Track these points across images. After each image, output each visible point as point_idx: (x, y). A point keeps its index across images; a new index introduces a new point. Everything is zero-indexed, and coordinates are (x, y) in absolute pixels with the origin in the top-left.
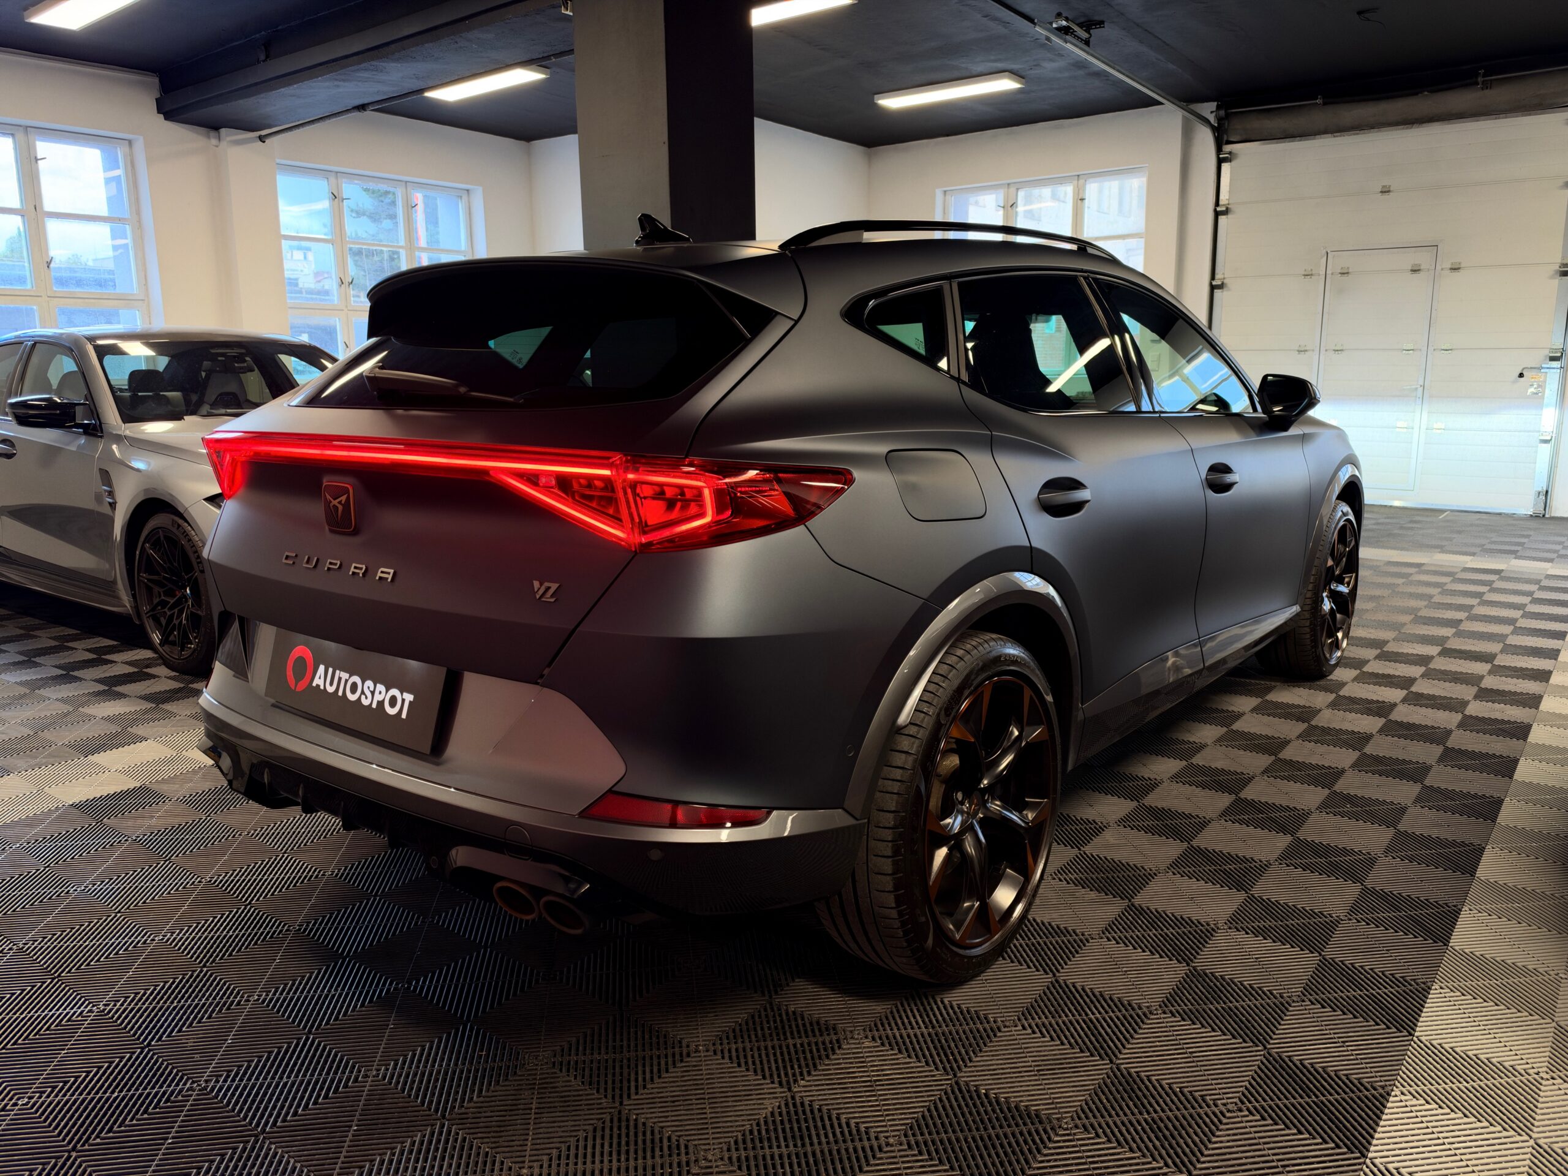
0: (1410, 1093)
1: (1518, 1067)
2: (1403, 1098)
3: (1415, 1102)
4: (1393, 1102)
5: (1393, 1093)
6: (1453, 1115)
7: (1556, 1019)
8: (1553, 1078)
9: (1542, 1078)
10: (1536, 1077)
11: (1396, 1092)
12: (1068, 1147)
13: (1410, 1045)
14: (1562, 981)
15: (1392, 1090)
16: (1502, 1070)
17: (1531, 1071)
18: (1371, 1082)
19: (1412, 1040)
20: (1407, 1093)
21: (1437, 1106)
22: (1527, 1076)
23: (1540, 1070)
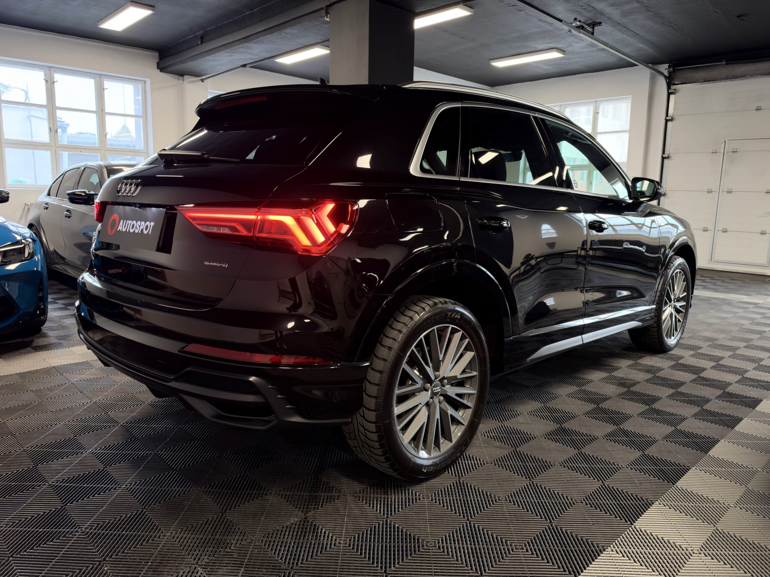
0: (616, 551)
1: (683, 546)
2: (611, 552)
3: (617, 555)
4: (604, 554)
5: (607, 550)
6: (635, 564)
7: (716, 525)
8: (700, 554)
9: (694, 553)
10: (691, 552)
11: (609, 549)
12: (426, 555)
13: (629, 529)
14: (730, 508)
15: (607, 548)
16: (674, 546)
17: (689, 549)
18: (598, 544)
19: (631, 527)
20: (615, 551)
21: (628, 559)
22: (686, 551)
23: (694, 549)
